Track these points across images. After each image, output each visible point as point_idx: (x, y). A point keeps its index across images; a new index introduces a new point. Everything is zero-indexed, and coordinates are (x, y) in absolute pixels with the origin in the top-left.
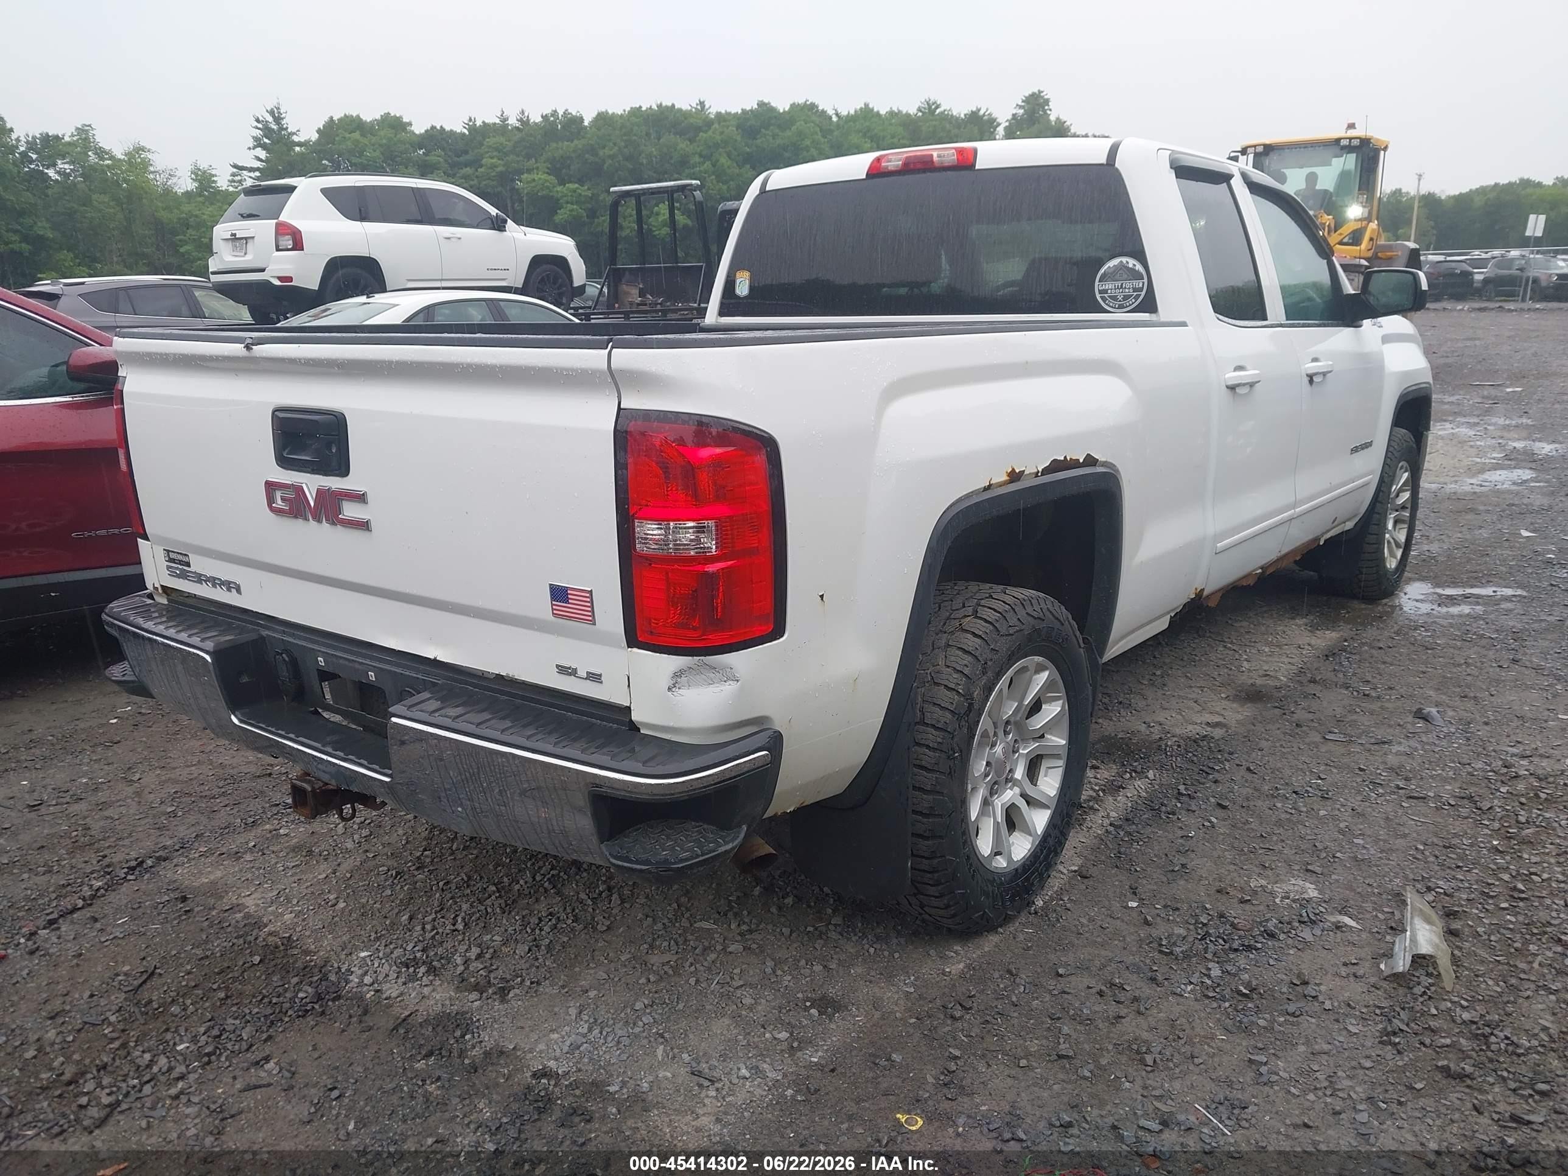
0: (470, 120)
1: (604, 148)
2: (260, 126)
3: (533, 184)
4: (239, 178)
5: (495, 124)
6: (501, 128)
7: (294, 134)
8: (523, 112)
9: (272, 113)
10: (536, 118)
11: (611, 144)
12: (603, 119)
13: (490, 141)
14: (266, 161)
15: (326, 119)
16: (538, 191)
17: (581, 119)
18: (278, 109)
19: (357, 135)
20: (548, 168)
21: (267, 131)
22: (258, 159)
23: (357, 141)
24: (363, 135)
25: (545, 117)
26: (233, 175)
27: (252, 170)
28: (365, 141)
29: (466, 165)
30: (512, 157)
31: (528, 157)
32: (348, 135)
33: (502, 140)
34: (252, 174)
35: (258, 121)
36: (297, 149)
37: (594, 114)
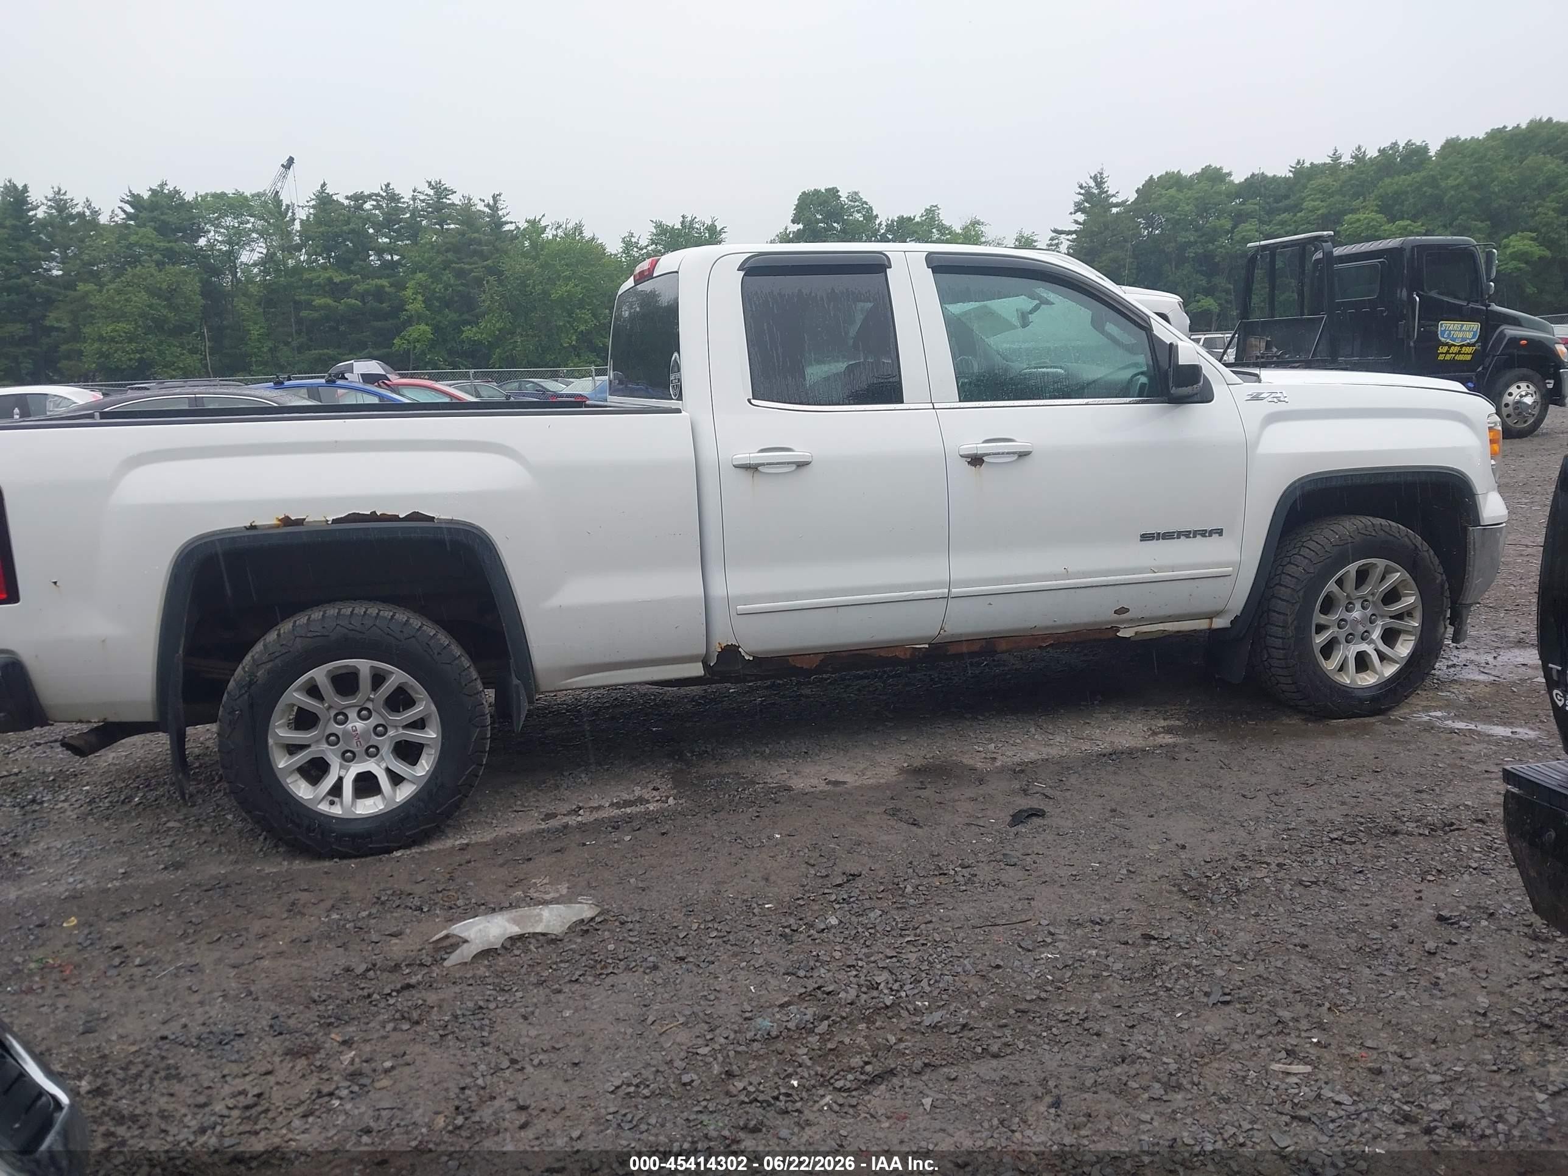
0: (1298, 162)
1: (1448, 177)
2: (1083, 191)
3: (1357, 225)
4: (1056, 241)
5: (1325, 164)
6: (1334, 167)
7: (1114, 196)
8: (1359, 148)
9: (1095, 178)
10: (1372, 153)
11: (1457, 174)
12: (1452, 147)
13: (1314, 183)
14: (1084, 223)
15: (1147, 178)
16: (1362, 232)
17: (1425, 149)
18: (1101, 174)
19: (1172, 191)
20: (1377, 206)
21: (1088, 195)
22: (1076, 222)
23: (1173, 197)
24: (1180, 190)
25: (1382, 152)
26: (1052, 239)
27: (1069, 233)
28: (1181, 196)
29: (1286, 210)
30: (1338, 197)
31: (1356, 196)
32: (1164, 192)
33: (1330, 180)
34: (1070, 237)
35: (1081, 187)
36: (1114, 210)
37: (1442, 141)
